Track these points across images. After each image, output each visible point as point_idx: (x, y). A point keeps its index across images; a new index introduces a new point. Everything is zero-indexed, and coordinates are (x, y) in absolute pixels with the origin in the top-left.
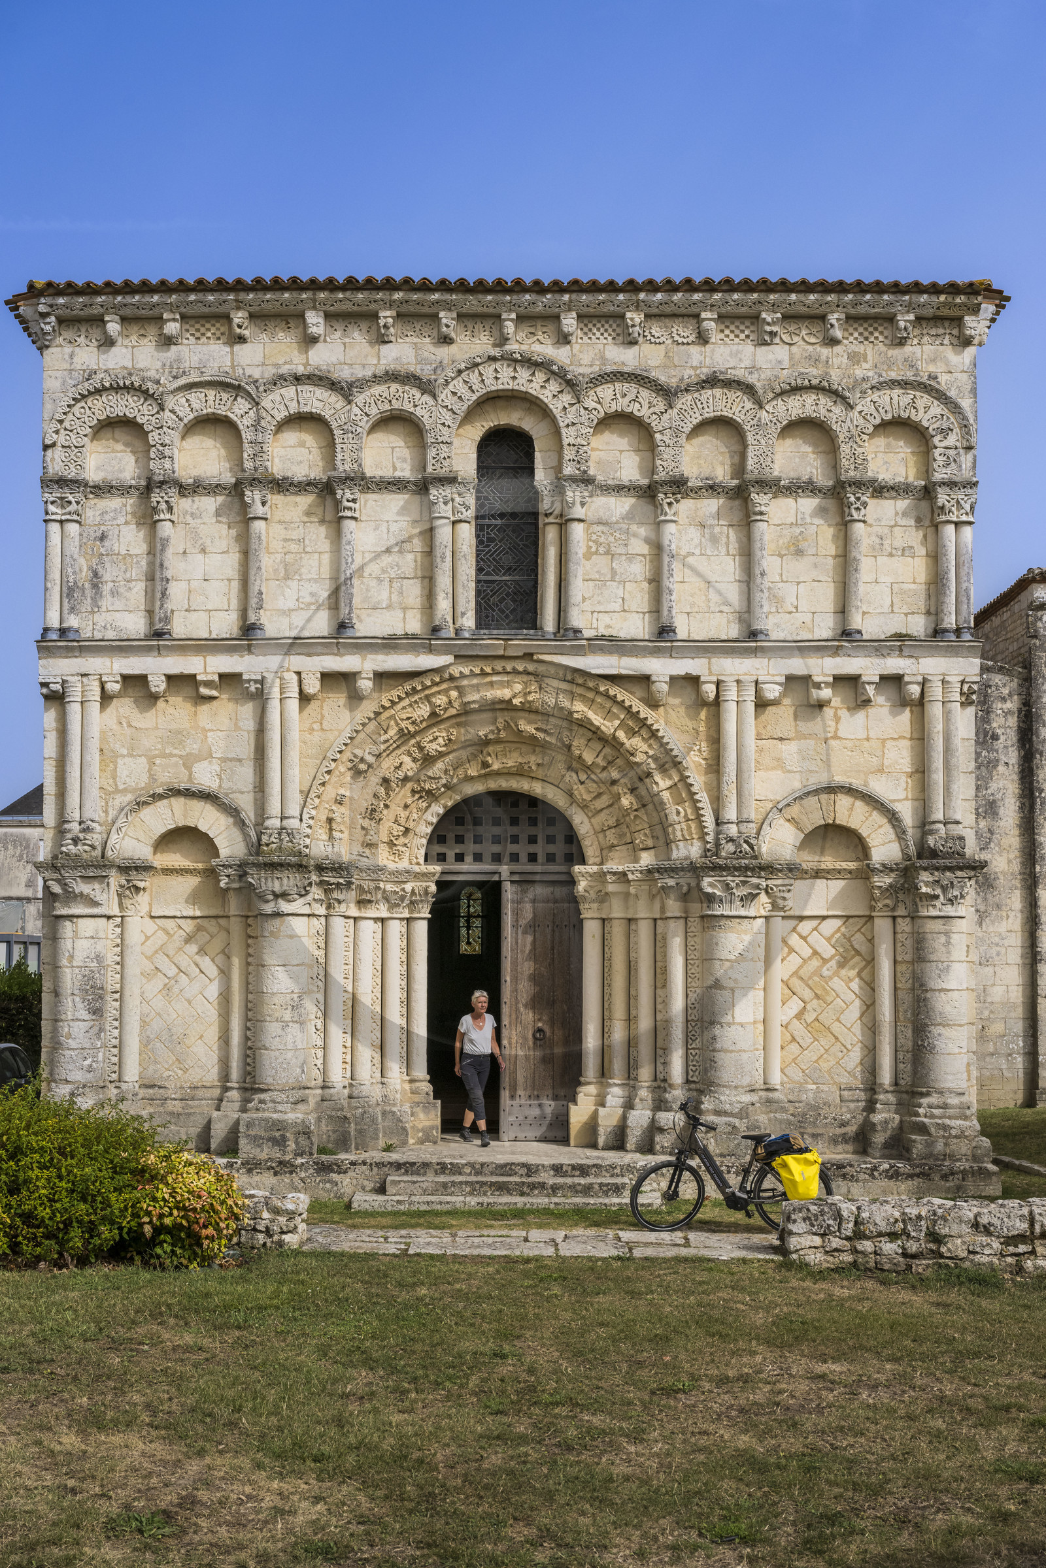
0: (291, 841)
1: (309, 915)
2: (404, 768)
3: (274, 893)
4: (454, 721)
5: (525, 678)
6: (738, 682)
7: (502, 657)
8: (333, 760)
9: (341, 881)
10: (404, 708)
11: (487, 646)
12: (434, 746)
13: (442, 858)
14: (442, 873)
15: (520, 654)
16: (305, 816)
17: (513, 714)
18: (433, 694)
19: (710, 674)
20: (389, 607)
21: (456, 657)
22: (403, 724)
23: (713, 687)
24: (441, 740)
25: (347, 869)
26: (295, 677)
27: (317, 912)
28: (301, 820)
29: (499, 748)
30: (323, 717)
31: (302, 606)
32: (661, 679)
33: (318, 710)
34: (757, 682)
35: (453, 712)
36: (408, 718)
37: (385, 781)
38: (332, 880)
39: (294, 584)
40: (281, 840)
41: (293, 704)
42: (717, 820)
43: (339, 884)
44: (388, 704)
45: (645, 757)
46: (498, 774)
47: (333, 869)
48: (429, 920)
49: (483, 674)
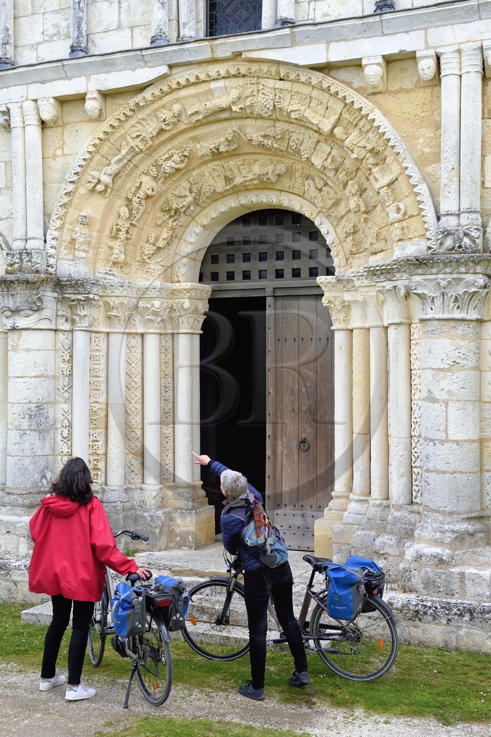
0: (30, 261)
1: (56, 330)
2: (143, 187)
3: (9, 309)
4: (186, 136)
5: (241, 81)
6: (459, 51)
7: (215, 61)
8: (70, 182)
9: (79, 297)
10: (133, 126)
11: (195, 50)
12: (170, 163)
13: (215, 277)
14: (214, 291)
15: (228, 54)
16: (49, 238)
17: (239, 123)
18: (157, 110)
19: (427, 47)
20: (119, 27)
21: (170, 67)
22: (133, 143)
23: (432, 63)
24: (176, 157)
25: (82, 285)
26: (32, 104)
27: (61, 328)
28: (45, 242)
29: (238, 161)
30: (64, 143)
31: (46, 38)
32: (373, 61)
33: (60, 136)
34: (482, 49)
35: (182, 126)
36: (138, 136)
37: (129, 200)
38: (73, 297)
39: (39, 18)
40: (21, 259)
41: (34, 132)
42: (437, 212)
43: (79, 300)
44: (116, 124)
45: (363, 153)
46: (245, 188)
47: (72, 286)
48: (201, 335)
49: (198, 82)
